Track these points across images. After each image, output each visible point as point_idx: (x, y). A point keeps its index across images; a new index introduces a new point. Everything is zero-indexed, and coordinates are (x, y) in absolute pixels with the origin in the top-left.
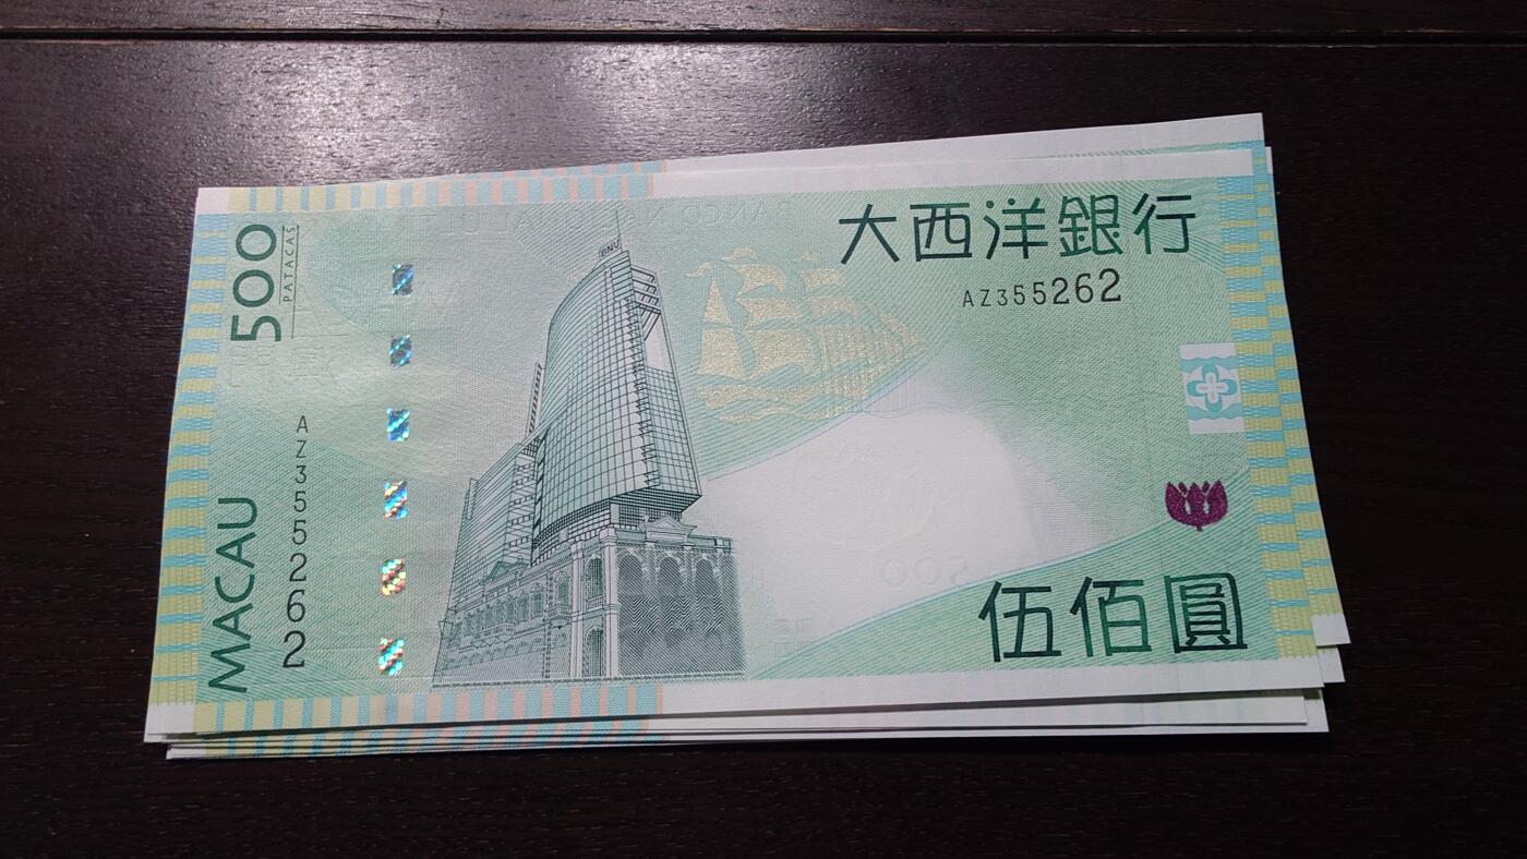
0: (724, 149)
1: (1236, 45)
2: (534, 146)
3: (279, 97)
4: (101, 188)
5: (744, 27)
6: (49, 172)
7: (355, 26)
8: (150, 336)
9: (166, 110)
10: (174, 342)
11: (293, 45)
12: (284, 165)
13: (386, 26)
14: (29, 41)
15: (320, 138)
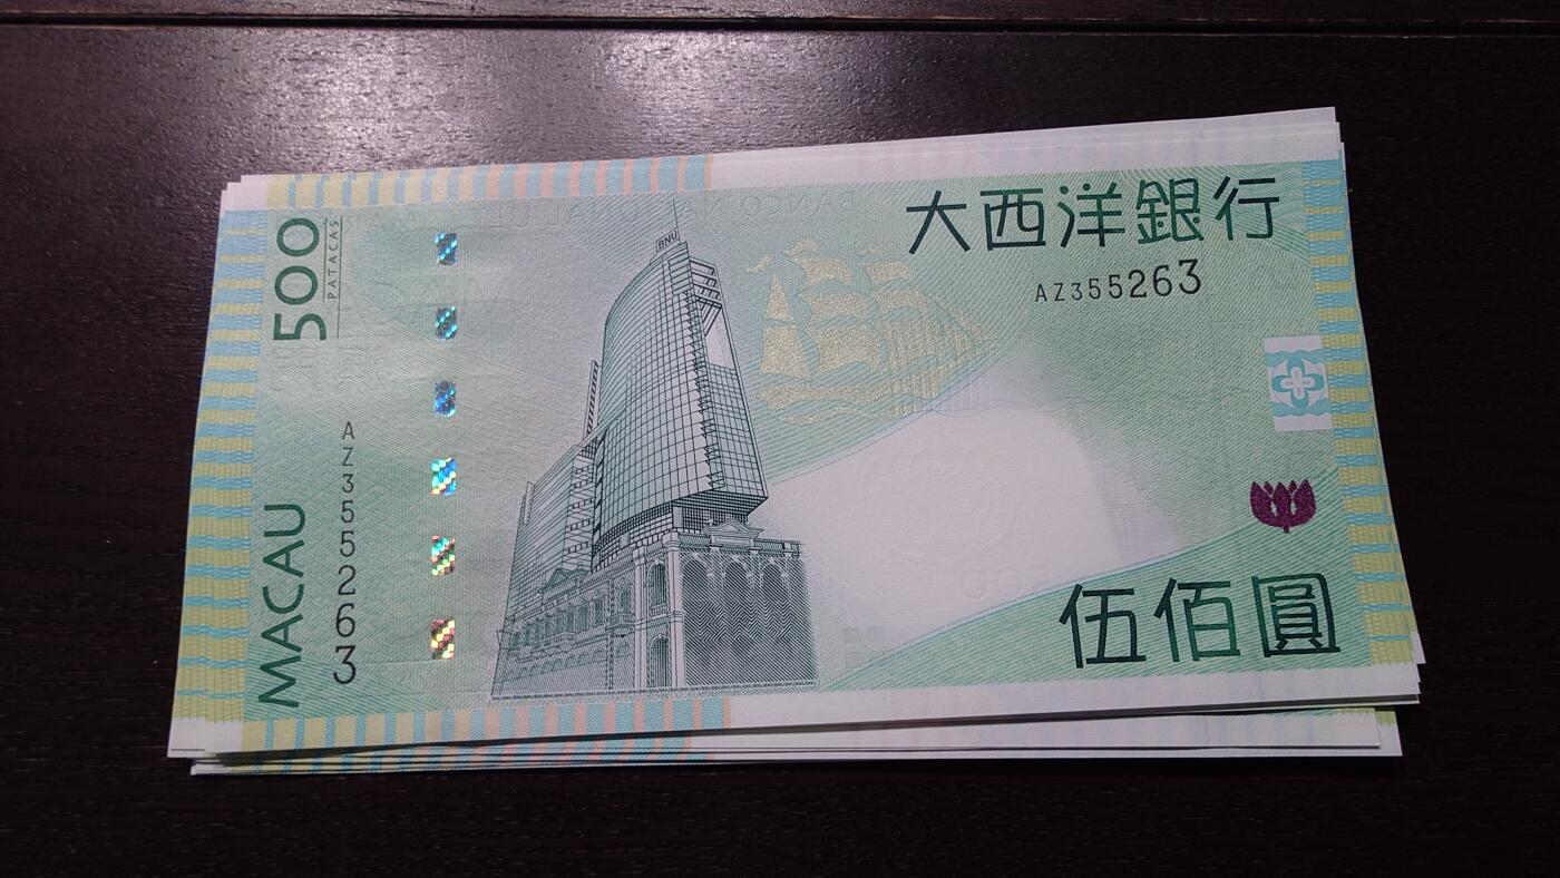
0: (771, 142)
1: (1307, 36)
2: (573, 139)
3: (308, 85)
4: (122, 180)
5: (792, 14)
6: (68, 163)
7: (386, 13)
8: (173, 335)
9: (190, 100)
10: (197, 341)
11: (321, 32)
12: (312, 157)
13: (418, 12)
14: (47, 27)
15: (349, 129)
